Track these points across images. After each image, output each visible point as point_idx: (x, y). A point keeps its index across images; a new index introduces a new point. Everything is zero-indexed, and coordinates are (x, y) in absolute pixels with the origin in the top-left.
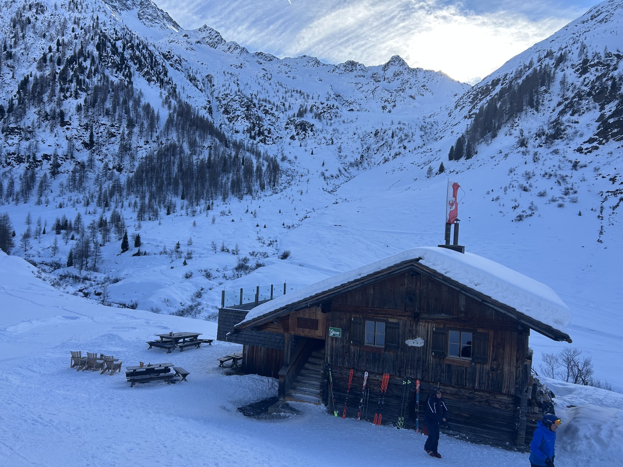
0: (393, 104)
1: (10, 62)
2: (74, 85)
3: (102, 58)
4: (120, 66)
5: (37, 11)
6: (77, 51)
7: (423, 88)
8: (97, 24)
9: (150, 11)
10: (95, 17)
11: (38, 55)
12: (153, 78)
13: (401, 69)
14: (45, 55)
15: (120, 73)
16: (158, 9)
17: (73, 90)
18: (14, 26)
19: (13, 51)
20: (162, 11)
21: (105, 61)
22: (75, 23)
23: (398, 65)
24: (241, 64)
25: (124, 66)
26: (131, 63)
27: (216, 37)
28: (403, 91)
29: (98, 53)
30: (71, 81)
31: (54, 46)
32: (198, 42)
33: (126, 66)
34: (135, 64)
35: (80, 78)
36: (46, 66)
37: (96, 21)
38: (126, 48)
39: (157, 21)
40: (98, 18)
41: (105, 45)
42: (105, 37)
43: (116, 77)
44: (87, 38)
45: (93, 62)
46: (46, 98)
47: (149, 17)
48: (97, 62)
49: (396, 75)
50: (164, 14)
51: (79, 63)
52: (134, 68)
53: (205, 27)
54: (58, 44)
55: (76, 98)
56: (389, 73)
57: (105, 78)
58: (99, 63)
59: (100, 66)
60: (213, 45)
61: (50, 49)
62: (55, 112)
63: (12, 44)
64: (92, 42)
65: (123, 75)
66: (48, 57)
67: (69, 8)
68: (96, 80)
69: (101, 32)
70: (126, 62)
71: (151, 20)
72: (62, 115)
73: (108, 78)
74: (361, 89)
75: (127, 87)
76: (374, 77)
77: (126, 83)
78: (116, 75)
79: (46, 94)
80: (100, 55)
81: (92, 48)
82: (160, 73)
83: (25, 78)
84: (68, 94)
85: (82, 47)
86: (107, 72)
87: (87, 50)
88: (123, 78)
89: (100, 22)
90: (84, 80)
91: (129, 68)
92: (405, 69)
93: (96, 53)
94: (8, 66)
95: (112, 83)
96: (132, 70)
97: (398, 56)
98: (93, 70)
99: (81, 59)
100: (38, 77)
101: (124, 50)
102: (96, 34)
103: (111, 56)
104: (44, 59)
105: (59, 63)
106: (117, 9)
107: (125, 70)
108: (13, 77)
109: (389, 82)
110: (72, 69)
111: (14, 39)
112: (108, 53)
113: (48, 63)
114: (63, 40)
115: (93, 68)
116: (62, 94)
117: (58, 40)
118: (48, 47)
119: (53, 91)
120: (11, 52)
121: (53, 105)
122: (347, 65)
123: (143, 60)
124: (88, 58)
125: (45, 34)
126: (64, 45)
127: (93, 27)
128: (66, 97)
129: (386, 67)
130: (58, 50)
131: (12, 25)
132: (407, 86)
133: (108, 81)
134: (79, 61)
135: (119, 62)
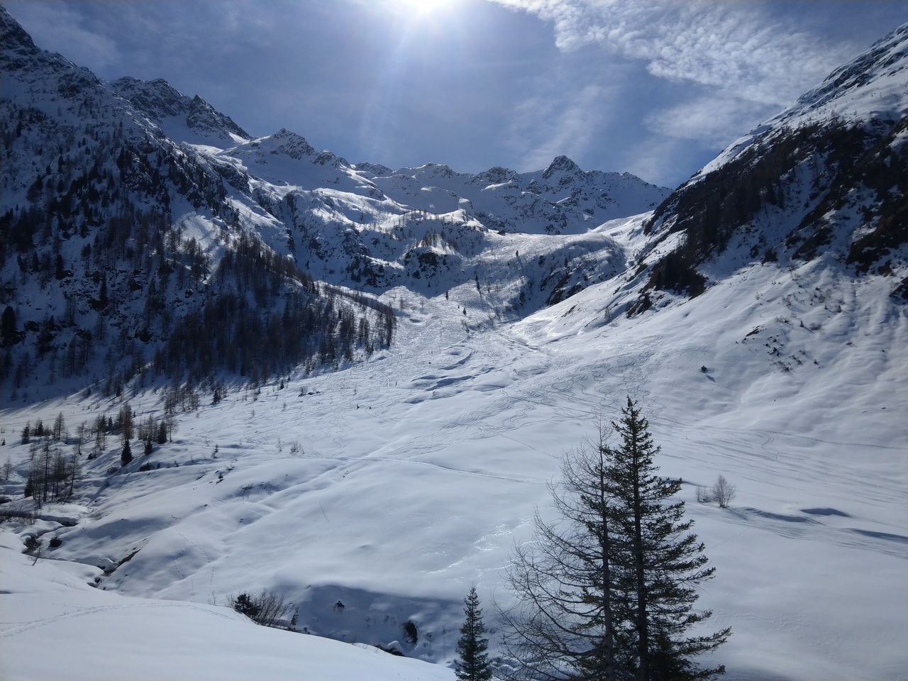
0: (561, 222)
2: (80, 218)
3: (126, 177)
4: (152, 188)
5: (31, 118)
6: (88, 171)
7: (603, 198)
8: (120, 131)
9: (205, 116)
10: (117, 122)
11: (29, 177)
12: (203, 202)
13: (570, 174)
14: (40, 179)
15: (153, 197)
16: (216, 113)
17: (78, 225)
20: (221, 115)
21: (130, 181)
22: (87, 132)
23: (566, 169)
24: (338, 179)
25: (158, 187)
26: (169, 183)
27: (299, 144)
28: (575, 203)
29: (119, 171)
30: (77, 213)
31: (55, 166)
32: (274, 152)
33: (162, 187)
34: (176, 184)
35: (90, 207)
36: (42, 193)
37: (118, 127)
38: (163, 160)
39: (214, 129)
40: (121, 125)
41: (129, 158)
42: (131, 148)
43: (146, 202)
44: (104, 151)
45: (111, 184)
46: (36, 238)
47: (203, 124)
48: (117, 184)
49: (564, 182)
50: (225, 119)
51: (90, 186)
52: (172, 188)
53: (284, 131)
54: (61, 162)
55: (84, 237)
56: (553, 181)
57: (129, 206)
58: (121, 184)
59: (121, 190)
60: (294, 155)
61: (49, 170)
62: (49, 259)
64: (111, 157)
65: (157, 200)
66: (45, 181)
67: (80, 113)
68: (114, 209)
69: (126, 142)
70: (161, 181)
71: (207, 128)
72: (60, 261)
73: (132, 206)
74: (515, 205)
75: (162, 216)
76: (531, 188)
77: (161, 211)
78: (146, 200)
79: (37, 233)
80: (123, 174)
81: (111, 166)
82: (214, 195)
83: (7, 213)
84: (70, 232)
85: (96, 165)
86: (132, 197)
87: (103, 167)
88: (157, 204)
89: (124, 128)
90: (96, 210)
91: (166, 191)
92: (576, 173)
93: (116, 172)
95: (139, 213)
96: (170, 193)
97: (565, 157)
98: (111, 195)
99: (94, 181)
100: (27, 211)
101: (159, 165)
102: (117, 145)
103: (138, 175)
104: (38, 184)
105: (61, 188)
106: (156, 116)
107: (160, 193)
109: (554, 193)
110: (79, 196)
112: (134, 171)
113: (44, 190)
114: (68, 156)
115: (111, 193)
116: (62, 232)
117: (61, 158)
118: (45, 168)
119: (49, 228)
121: (48, 248)
122: (492, 174)
123: (187, 177)
124: (105, 178)
125: (41, 150)
126: (70, 163)
127: (114, 136)
128: (67, 236)
129: (547, 175)
130: (60, 170)
132: (581, 196)
133: (132, 210)
134: (90, 183)
135: (151, 181)
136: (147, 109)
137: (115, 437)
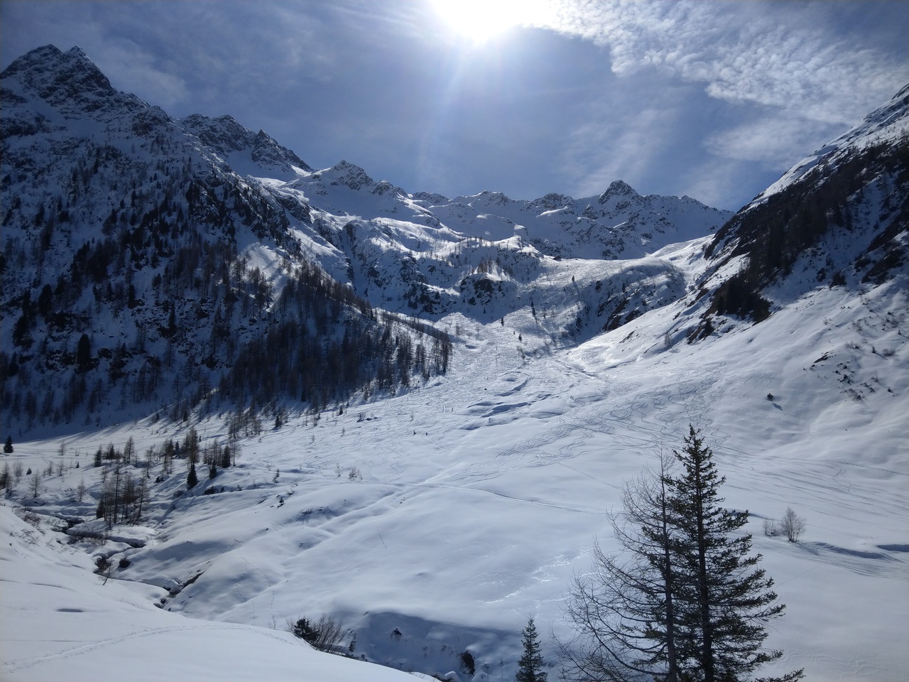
0: (618, 247)
1: (65, 225)
2: (151, 249)
3: (194, 210)
4: (218, 220)
5: (107, 156)
6: (159, 205)
7: (662, 222)
8: (189, 166)
9: (268, 150)
10: (187, 157)
11: (104, 212)
12: (266, 232)
13: (627, 199)
14: (114, 212)
15: (219, 228)
16: (279, 147)
17: (149, 256)
18: (75, 178)
19: (71, 210)
20: (284, 149)
21: (199, 214)
22: (158, 167)
23: (622, 194)
24: (395, 208)
25: (224, 219)
26: (235, 215)
27: (358, 175)
28: (633, 228)
29: (188, 204)
30: (148, 244)
31: (128, 200)
32: (334, 184)
33: (228, 219)
34: (241, 216)
35: (161, 238)
36: (116, 226)
37: (187, 163)
38: (229, 193)
39: (278, 162)
40: (190, 160)
41: (198, 192)
42: (200, 182)
43: (213, 234)
44: (174, 185)
45: (180, 216)
46: (111, 269)
47: (267, 158)
48: (186, 216)
49: (620, 207)
50: (288, 153)
51: (161, 218)
52: (238, 220)
53: (344, 163)
54: (134, 197)
55: (155, 267)
56: (610, 206)
57: (197, 237)
58: (189, 217)
59: (189, 222)
60: (354, 186)
61: (122, 205)
62: (122, 289)
63: (70, 202)
64: (181, 191)
65: (223, 232)
66: (119, 215)
67: (152, 149)
68: (183, 241)
69: (195, 177)
70: (227, 213)
71: (270, 162)
72: (132, 291)
73: (200, 237)
74: (571, 230)
75: (228, 247)
76: (588, 213)
77: (227, 242)
78: (213, 232)
79: (111, 265)
80: (191, 207)
82: (277, 226)
83: (84, 246)
84: (142, 262)
85: (166, 199)
86: (200, 228)
87: (173, 201)
88: (223, 235)
89: (193, 163)
90: (166, 242)
91: (232, 222)
92: (633, 198)
93: (185, 205)
94: (62, 231)
95: (206, 244)
96: (236, 225)
97: (621, 182)
98: (180, 227)
99: (164, 214)
100: (103, 243)
101: (225, 198)
102: (186, 180)
103: (206, 207)
104: (113, 218)
105: (133, 221)
106: (223, 151)
107: (226, 224)
108: (68, 245)
109: (611, 218)
110: (151, 228)
111: (72, 195)
112: (202, 204)
113: (118, 223)
114: (141, 191)
115: (180, 225)
116: (134, 263)
117: (134, 192)
118: (120, 202)
119: (122, 259)
120: (67, 213)
121: (122, 278)
122: (547, 200)
123: (252, 209)
124: (174, 211)
125: (116, 185)
126: (142, 198)
127: (183, 171)
128: (139, 267)
129: (603, 200)
130: (133, 204)
131: (71, 177)
132: (639, 220)
133: (200, 241)
134: (160, 216)
135: (218, 214)
136: (214, 145)
137: (181, 461)
